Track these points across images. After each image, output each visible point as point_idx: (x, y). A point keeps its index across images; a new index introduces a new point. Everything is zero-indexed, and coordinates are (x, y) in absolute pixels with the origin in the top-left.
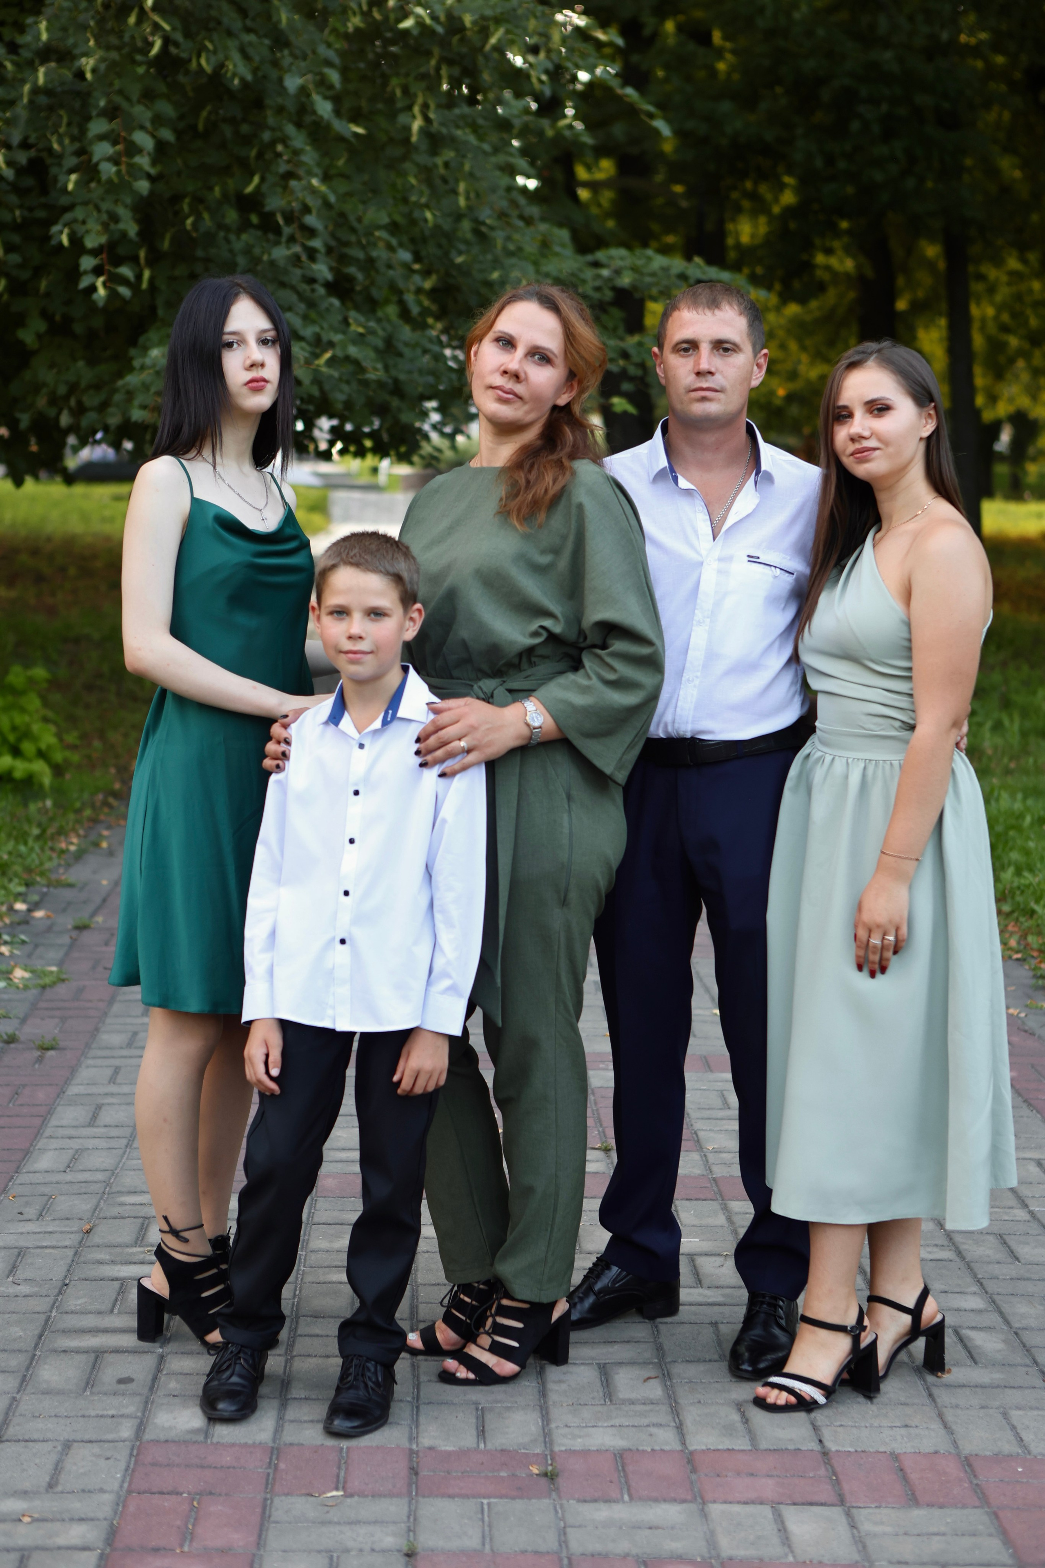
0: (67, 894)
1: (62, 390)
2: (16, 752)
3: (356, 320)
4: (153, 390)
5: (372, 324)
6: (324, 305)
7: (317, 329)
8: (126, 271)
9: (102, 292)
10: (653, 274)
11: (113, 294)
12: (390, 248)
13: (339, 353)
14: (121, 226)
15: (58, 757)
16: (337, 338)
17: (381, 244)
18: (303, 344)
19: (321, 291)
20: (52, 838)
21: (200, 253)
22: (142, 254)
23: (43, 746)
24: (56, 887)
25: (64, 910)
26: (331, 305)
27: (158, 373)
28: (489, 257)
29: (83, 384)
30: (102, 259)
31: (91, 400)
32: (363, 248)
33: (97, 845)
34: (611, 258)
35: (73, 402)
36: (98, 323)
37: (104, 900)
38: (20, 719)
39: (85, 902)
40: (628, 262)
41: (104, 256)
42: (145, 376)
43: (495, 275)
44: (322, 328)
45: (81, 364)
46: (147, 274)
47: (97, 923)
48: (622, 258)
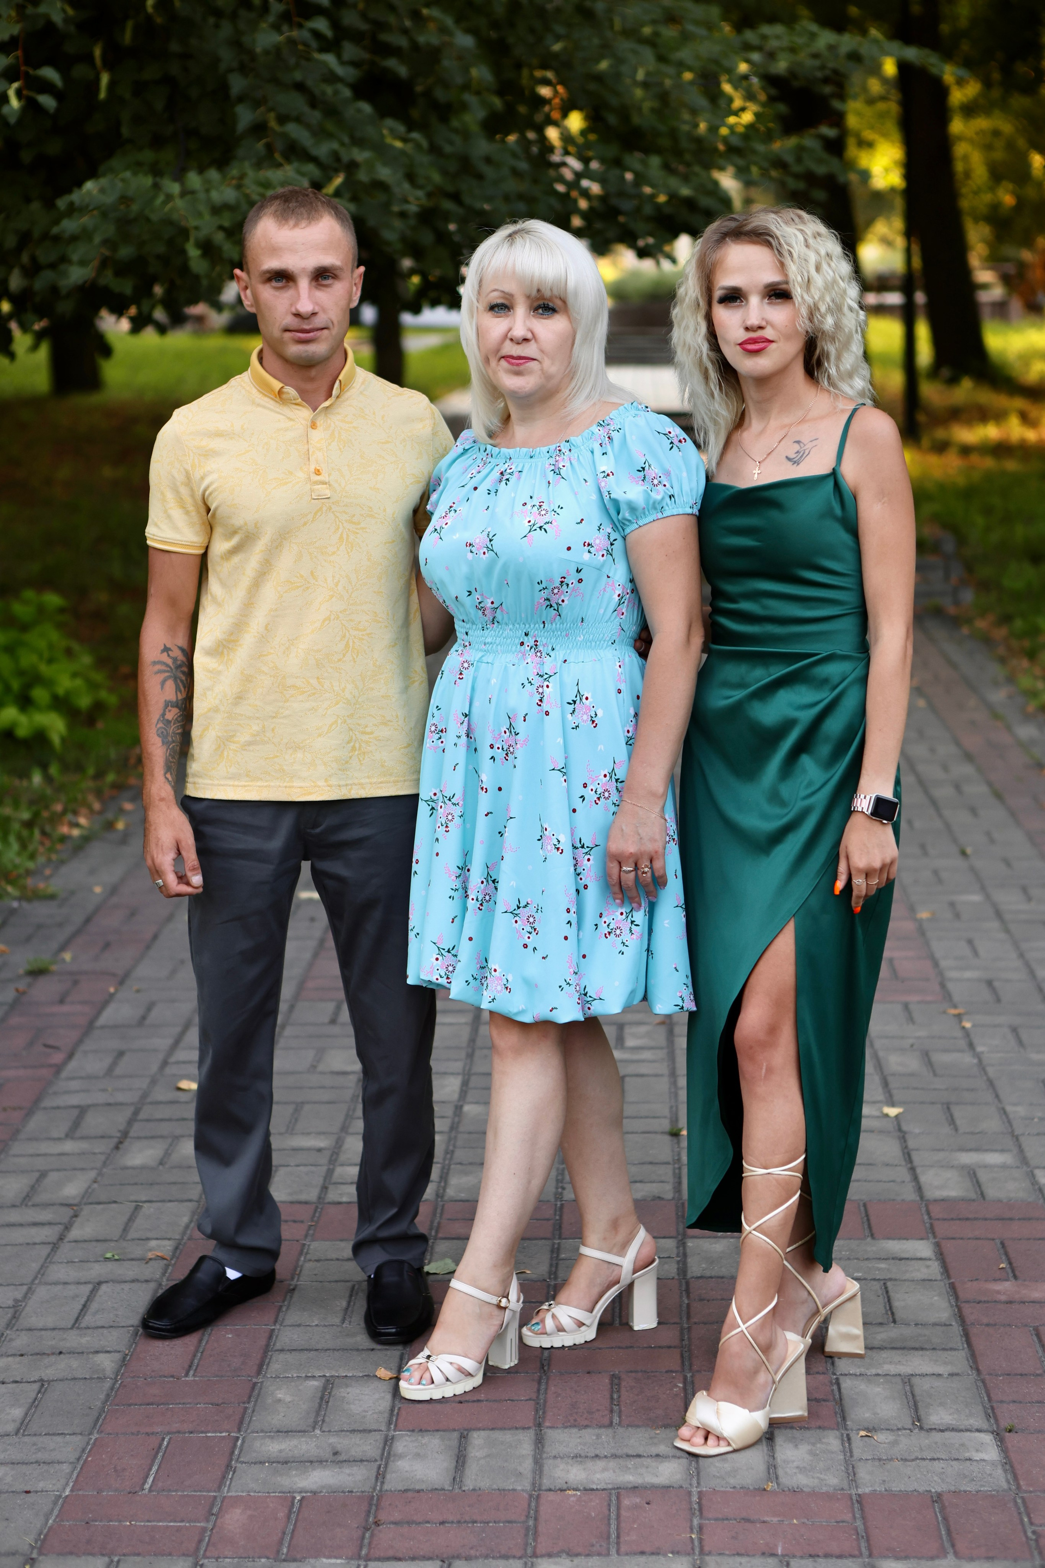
0: (41, 911)
1: (11, 242)
2: (25, 702)
3: (392, 131)
4: (97, 239)
5: (415, 135)
6: (350, 112)
7: (335, 146)
8: (49, 73)
9: (15, 103)
10: (816, 56)
11: (30, 105)
12: (443, 30)
13: (363, 176)
14: (42, 9)
15: (84, 702)
16: (360, 155)
17: (431, 26)
18: (311, 168)
19: (347, 93)
20: (56, 819)
21: (175, 47)
22: (97, 52)
23: (60, 691)
24: (29, 900)
25: (28, 939)
26: (359, 111)
27: (104, 215)
28: (596, 41)
29: (36, 233)
30: (17, 58)
31: (44, 255)
32: (405, 32)
33: (110, 826)
34: (764, 37)
35: (25, 258)
36: (54, 147)
37: (88, 920)
38: (27, 659)
39: (60, 925)
40: (785, 42)
41: (19, 53)
42: (85, 220)
43: (604, 65)
44: (343, 144)
45: (36, 206)
46: (105, 79)
47: (63, 961)
48: (778, 37)
